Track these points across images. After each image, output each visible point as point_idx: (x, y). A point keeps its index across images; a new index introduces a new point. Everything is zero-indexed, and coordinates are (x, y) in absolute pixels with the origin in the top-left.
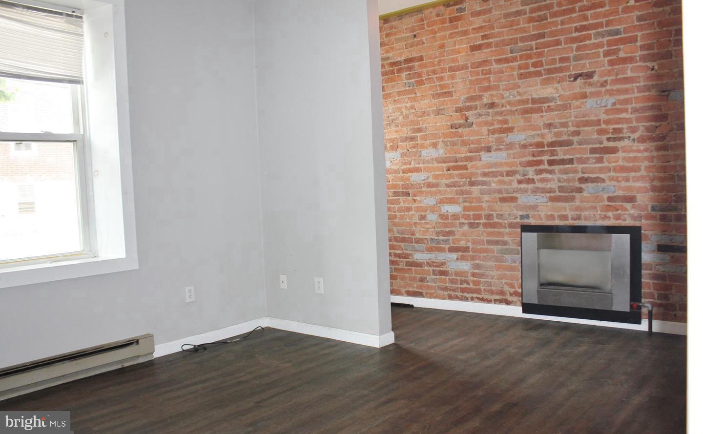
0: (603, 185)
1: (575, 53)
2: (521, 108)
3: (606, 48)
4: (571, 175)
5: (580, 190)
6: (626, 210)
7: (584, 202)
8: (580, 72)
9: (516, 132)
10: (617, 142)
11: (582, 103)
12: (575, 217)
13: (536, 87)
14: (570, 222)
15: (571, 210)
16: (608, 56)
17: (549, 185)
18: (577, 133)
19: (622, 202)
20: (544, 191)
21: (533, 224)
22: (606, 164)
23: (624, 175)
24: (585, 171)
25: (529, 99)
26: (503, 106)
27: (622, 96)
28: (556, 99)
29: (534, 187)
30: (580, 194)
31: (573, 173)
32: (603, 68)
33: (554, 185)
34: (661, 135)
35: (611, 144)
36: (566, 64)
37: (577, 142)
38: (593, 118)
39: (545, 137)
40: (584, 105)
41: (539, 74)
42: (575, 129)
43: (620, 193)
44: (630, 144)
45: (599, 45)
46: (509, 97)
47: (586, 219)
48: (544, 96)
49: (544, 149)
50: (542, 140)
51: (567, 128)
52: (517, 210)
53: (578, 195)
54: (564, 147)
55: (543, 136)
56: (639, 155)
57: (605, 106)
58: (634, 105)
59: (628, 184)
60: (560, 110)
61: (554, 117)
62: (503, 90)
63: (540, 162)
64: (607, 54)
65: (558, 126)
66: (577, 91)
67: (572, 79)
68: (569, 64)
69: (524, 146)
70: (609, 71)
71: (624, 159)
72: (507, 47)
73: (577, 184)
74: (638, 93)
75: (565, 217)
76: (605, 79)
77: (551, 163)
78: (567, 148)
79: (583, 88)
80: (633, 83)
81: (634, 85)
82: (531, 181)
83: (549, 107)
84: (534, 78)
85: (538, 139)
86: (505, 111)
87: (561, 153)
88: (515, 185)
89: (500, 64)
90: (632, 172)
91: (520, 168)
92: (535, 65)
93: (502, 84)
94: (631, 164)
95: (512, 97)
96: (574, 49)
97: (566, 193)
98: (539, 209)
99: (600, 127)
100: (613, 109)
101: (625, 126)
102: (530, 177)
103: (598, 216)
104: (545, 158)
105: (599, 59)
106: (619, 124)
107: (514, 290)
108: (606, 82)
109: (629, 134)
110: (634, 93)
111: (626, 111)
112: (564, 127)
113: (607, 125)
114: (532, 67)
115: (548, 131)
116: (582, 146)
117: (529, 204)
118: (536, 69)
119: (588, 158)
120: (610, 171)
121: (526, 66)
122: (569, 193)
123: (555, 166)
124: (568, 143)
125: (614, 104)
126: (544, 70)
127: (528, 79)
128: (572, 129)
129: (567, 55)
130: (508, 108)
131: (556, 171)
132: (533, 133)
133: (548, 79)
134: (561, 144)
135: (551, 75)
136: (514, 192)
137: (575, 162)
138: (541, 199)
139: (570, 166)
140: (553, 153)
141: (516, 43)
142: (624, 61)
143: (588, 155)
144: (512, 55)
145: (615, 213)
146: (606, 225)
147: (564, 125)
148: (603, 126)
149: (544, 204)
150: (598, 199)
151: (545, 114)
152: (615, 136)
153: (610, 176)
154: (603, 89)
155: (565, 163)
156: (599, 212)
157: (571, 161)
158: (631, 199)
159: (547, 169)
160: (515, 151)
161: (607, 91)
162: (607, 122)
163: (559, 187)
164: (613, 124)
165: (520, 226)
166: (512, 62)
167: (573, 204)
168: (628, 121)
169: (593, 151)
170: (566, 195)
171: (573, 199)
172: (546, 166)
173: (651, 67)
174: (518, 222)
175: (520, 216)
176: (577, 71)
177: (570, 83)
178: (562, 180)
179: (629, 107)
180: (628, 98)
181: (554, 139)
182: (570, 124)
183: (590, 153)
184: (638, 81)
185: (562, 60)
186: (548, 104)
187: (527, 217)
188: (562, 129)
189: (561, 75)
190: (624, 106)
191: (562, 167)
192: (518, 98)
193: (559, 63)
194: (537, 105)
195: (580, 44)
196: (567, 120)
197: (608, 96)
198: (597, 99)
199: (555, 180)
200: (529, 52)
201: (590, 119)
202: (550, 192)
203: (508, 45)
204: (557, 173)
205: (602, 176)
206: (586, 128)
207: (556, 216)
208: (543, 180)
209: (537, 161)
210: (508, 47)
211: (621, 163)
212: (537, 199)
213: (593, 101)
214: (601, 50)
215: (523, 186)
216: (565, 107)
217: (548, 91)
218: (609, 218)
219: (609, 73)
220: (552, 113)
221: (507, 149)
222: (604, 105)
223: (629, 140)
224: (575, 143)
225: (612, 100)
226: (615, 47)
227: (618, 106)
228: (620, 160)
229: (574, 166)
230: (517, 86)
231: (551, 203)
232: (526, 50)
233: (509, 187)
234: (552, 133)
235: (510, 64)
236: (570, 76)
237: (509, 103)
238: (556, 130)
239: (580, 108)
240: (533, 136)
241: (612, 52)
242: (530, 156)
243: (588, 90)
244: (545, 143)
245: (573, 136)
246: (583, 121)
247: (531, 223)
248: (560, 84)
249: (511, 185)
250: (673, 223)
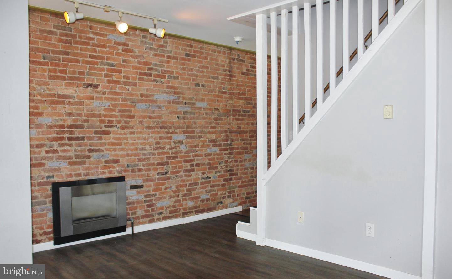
0: (102, 153)
1: (88, 70)
2: (49, 100)
3: (106, 72)
4: (83, 147)
5: (89, 157)
6: (114, 167)
7: (91, 164)
8: (90, 83)
9: (45, 116)
10: (110, 128)
11: (91, 102)
12: (86, 174)
13: (61, 87)
14: (82, 178)
15: (83, 170)
16: (107, 77)
17: (68, 154)
18: (87, 121)
19: (112, 163)
20: (65, 158)
21: (57, 182)
22: (103, 141)
23: (114, 147)
24: (92, 145)
25: (55, 94)
26: (34, 96)
27: (114, 102)
28: (75, 98)
29: (58, 155)
30: (89, 159)
31: (84, 146)
32: (104, 84)
33: (72, 154)
34: (131, 126)
35: (107, 129)
36: (82, 76)
37: (87, 126)
38: (97, 113)
39: (66, 122)
40: (92, 104)
41: (64, 78)
42: (86, 118)
43: (112, 158)
44: (117, 130)
45: (102, 70)
46: (40, 90)
47: (92, 175)
48: (67, 94)
49: (65, 130)
50: (64, 124)
51: (81, 117)
52: (45, 172)
53: (87, 160)
54: (78, 129)
55: (65, 121)
56: (121, 136)
57: (104, 107)
58: (119, 108)
59: (116, 153)
60: (77, 105)
61: (73, 109)
62: (36, 84)
63: (62, 139)
64: (106, 76)
65: (76, 115)
66: (88, 95)
67: (86, 86)
68: (84, 76)
69: (50, 127)
70: (107, 86)
71: (113, 138)
72: (40, 54)
73: (87, 153)
74: (121, 101)
75: (79, 175)
76: (105, 90)
77: (70, 139)
78: (81, 130)
79: (92, 94)
80: (119, 95)
81: (120, 97)
82: (56, 151)
83: (69, 102)
84: (60, 81)
85: (62, 123)
86: (36, 100)
87: (77, 133)
88: (43, 154)
89: (34, 65)
90: (117, 146)
91: (47, 142)
92: (61, 71)
93: (35, 80)
94: (117, 142)
95: (42, 90)
96: (88, 68)
97: (80, 159)
98: (61, 170)
99: (101, 119)
100: (108, 109)
101: (114, 119)
102: (55, 148)
103: (99, 173)
104: (66, 136)
105: (102, 78)
106: (111, 118)
107: (43, 231)
108: (105, 92)
109: (116, 124)
110: (119, 101)
111: (115, 111)
112: (80, 116)
113: (105, 118)
114: (59, 72)
115: (68, 117)
116: (89, 129)
117: (53, 167)
118: (62, 75)
119: (93, 137)
120: (106, 145)
121: (55, 71)
122: (82, 159)
123: (72, 142)
124: (81, 127)
125: (109, 106)
126: (68, 76)
127: (56, 80)
128: (84, 118)
129: (83, 71)
130: (39, 98)
131: (74, 145)
132: (57, 118)
133: (70, 83)
134: (77, 127)
135: (72, 81)
136: (42, 159)
137: (85, 139)
138: (63, 164)
139: (82, 141)
140: (71, 133)
141: (48, 53)
142: (116, 82)
143: (94, 135)
144: (44, 60)
145: (108, 170)
146: (104, 177)
147: (79, 115)
148: (103, 118)
149: (65, 167)
150: (99, 162)
151: (66, 106)
152: (109, 125)
153: (106, 148)
154: (104, 96)
155: (79, 139)
156: (100, 170)
157: (83, 138)
158: (117, 161)
159: (67, 143)
160: (43, 130)
161: (105, 97)
162: (105, 116)
163: (75, 155)
164: (108, 117)
165: (51, 184)
166: (44, 65)
167: (85, 166)
168: (116, 116)
169: (96, 133)
170: (80, 160)
171: (84, 163)
172: (67, 141)
173: (128, 89)
174: (45, 181)
175: (47, 176)
176: (89, 82)
177: (84, 89)
178: (77, 151)
179: (117, 109)
180: (117, 104)
181: (72, 124)
182: (83, 114)
183: (95, 134)
184: (122, 95)
185: (80, 73)
186: (69, 100)
187: (53, 177)
188: (78, 117)
189: (79, 82)
190: (114, 108)
191: (77, 142)
192: (47, 92)
193: (78, 75)
194: (62, 99)
195: (91, 66)
196: (81, 112)
197: (106, 100)
198: (100, 101)
199: (72, 151)
200: (57, 62)
201: (96, 113)
202: (69, 159)
203: (41, 52)
204: (74, 146)
205: (101, 148)
206: (93, 118)
207: (73, 175)
208: (64, 151)
209: (60, 138)
210: (42, 54)
211: (111, 140)
212: (60, 164)
213: (98, 102)
214: (103, 73)
215: (50, 155)
216: (81, 103)
217: (69, 91)
218: (106, 173)
219: (107, 87)
220: (71, 106)
221: (38, 128)
222: (104, 106)
223: (116, 127)
224: (85, 127)
225: (108, 103)
226: (111, 73)
227: (111, 107)
228: (111, 139)
229: (85, 142)
230: (46, 83)
231: (70, 166)
232: (55, 60)
233: (38, 156)
234: (72, 119)
235: (43, 67)
236: (84, 84)
237: (40, 94)
238: (74, 117)
239: (90, 105)
240: (57, 120)
241: (109, 75)
242: (55, 134)
243: (95, 95)
244: (66, 126)
245: (85, 123)
246: (91, 113)
247: (55, 181)
248: (78, 88)
249: (40, 154)
250: (137, 173)
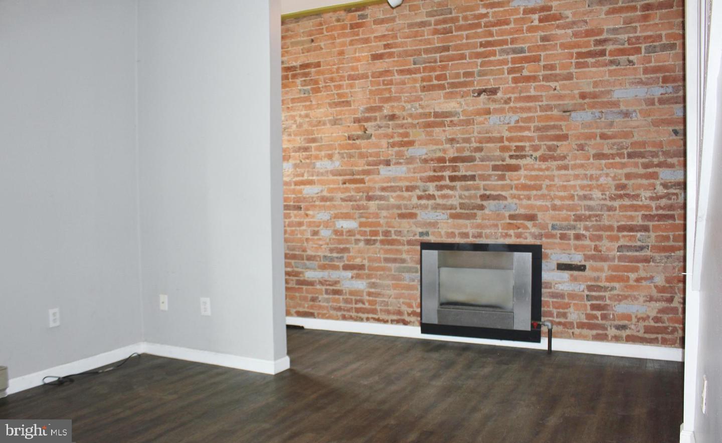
0: (505, 202)
1: (479, 68)
2: (423, 122)
3: (510, 65)
4: (473, 192)
5: (482, 208)
6: (526, 228)
7: (485, 219)
8: (484, 88)
9: (417, 146)
10: (519, 160)
11: (486, 119)
12: (476, 235)
13: (439, 101)
14: (471, 240)
15: (472, 227)
16: (513, 73)
17: (450, 202)
18: (480, 149)
19: (524, 220)
20: (445, 207)
21: (432, 241)
22: (508, 182)
23: (526, 193)
24: (486, 188)
25: (431, 113)
26: (404, 119)
27: (526, 114)
28: (459, 114)
29: (435, 203)
30: (481, 211)
31: (475, 190)
32: (507, 85)
33: (455, 202)
34: (562, 155)
35: (513, 162)
36: (470, 79)
37: (479, 158)
38: (496, 135)
39: (447, 152)
40: (487, 121)
41: (442, 87)
42: (478, 145)
43: (522, 211)
44: (532, 163)
45: (504, 62)
46: (411, 109)
47: (487, 237)
48: (447, 110)
49: (445, 165)
50: (444, 155)
51: (470, 144)
52: (416, 226)
53: (479, 213)
54: (466, 164)
55: (444, 151)
56: (541, 173)
57: (508, 124)
58: (536, 124)
59: (529, 202)
60: (463, 125)
61: (456, 132)
62: (405, 102)
63: (441, 178)
64: (511, 71)
65: (461, 141)
66: (480, 107)
67: (476, 94)
68: (473, 79)
69: (425, 161)
70: (513, 88)
71: (526, 177)
72: (410, 58)
73: (479, 202)
74: (540, 111)
75: (466, 235)
76: (508, 96)
77: (452, 179)
78: (469, 164)
79: (486, 104)
80: (535, 102)
81: (537, 103)
82: (431, 197)
83: (451, 121)
84: (437, 92)
85: (440, 154)
86: (406, 123)
87: (463, 169)
88: (415, 201)
89: (402, 75)
90: (533, 190)
91: (420, 183)
92: (438, 78)
93: (403, 96)
94: (533, 183)
95: (413, 109)
96: (479, 64)
97: (468, 210)
98: (439, 225)
99: (502, 144)
100: (516, 127)
101: (527, 144)
102: (431, 193)
103: (500, 235)
104: (447, 174)
105: (503, 76)
106: (522, 141)
107: (412, 310)
108: (510, 99)
109: (531, 152)
110: (537, 112)
111: (529, 129)
112: (467, 143)
113: (510, 142)
114: (436, 79)
115: (450, 146)
116: (484, 163)
117: (428, 221)
118: (440, 82)
119: (490, 175)
120: (512, 189)
121: (430, 79)
122: (470, 210)
123: (456, 183)
124: (470, 159)
125: (517, 122)
126: (448, 83)
127: (431, 92)
128: (475, 145)
129: (471, 70)
130: (410, 120)
131: (458, 187)
132: (435, 147)
133: (452, 93)
134: (464, 160)
135: (454, 90)
136: (413, 208)
137: (477, 178)
138: (441, 216)
139: (471, 183)
140: (455, 169)
141: (420, 54)
142: (528, 79)
143: (491, 172)
144: (415, 66)
145: (516, 231)
146: (507, 243)
147: (467, 140)
148: (506, 143)
149: (444, 221)
150: (499, 216)
151: (447, 128)
152: (518, 154)
153: (512, 194)
154: (507, 106)
155: (467, 179)
156: (500, 230)
157: (473, 178)
158: (532, 218)
159: (448, 185)
160: (416, 165)
161: (511, 108)
162: (510, 139)
163: (460, 204)
164: (515, 141)
165: (419, 243)
166: (415, 74)
167: (475, 221)
168: (530, 139)
169: (495, 168)
170: (467, 212)
171: (474, 216)
172: (447, 182)
173: (554, 87)
174: (417, 239)
175: (420, 233)
176: (481, 86)
177: (474, 98)
178: (463, 196)
179: (532, 125)
180: (532, 117)
181: (456, 155)
182: (473, 139)
183: (493, 170)
184: (541, 99)
185: (467, 74)
186: (450, 119)
187: (427, 234)
188: (465, 145)
189: (465, 89)
190: (526, 124)
191: (463, 183)
192: (420, 111)
193: (463, 78)
194: (440, 119)
195: (484, 59)
196: (469, 136)
197: (511, 113)
198: (501, 116)
199: (456, 196)
200: (433, 64)
201: (493, 135)
202: (451, 209)
203: (411, 56)
204: (459, 189)
205: (503, 193)
206: (488, 145)
207: (457, 234)
208: (444, 197)
209: (438, 177)
210: (411, 58)
211: (523, 181)
212: (437, 216)
213: (497, 117)
214: (506, 67)
215: (423, 202)
216: (468, 122)
217: (451, 105)
218: (511, 236)
219: (513, 90)
220: (455, 128)
221: (408, 163)
222: (507, 122)
223: (531, 158)
224: (478, 159)
225: (515, 117)
226: (519, 65)
227: (521, 124)
228: (522, 178)
229: (475, 183)
230: (419, 99)
231: (452, 220)
232: (430, 63)
233: (409, 202)
234: (455, 148)
235: (413, 76)
236: (474, 91)
237: (411, 116)
238: (458, 145)
239: (484, 124)
240: (434, 151)
241: (516, 69)
242: (431, 171)
243: (492, 106)
244: (447, 159)
245: (475, 152)
246: (485, 137)
247: (430, 240)
248: (463, 99)
249: (410, 200)
250: (572, 242)
